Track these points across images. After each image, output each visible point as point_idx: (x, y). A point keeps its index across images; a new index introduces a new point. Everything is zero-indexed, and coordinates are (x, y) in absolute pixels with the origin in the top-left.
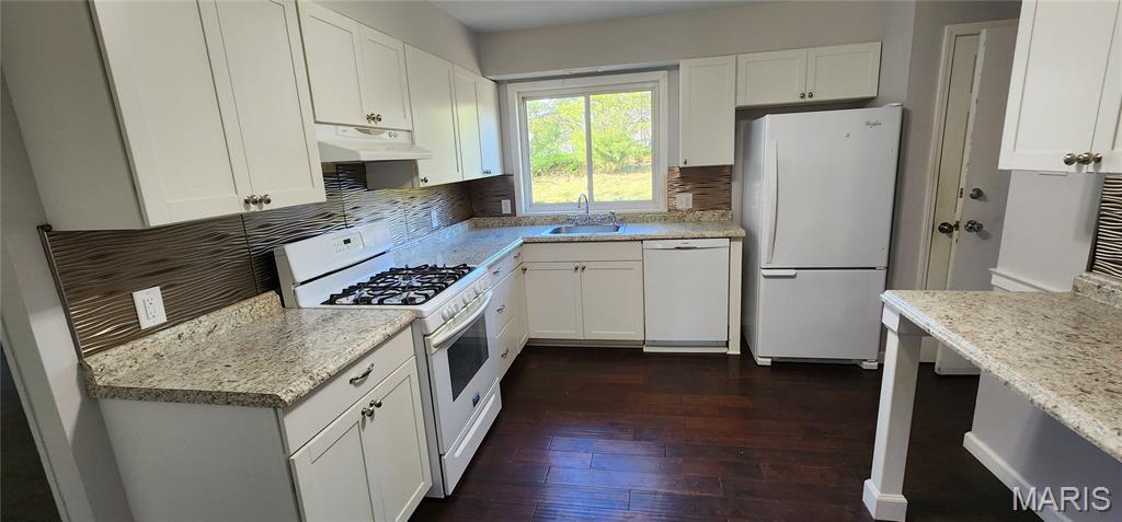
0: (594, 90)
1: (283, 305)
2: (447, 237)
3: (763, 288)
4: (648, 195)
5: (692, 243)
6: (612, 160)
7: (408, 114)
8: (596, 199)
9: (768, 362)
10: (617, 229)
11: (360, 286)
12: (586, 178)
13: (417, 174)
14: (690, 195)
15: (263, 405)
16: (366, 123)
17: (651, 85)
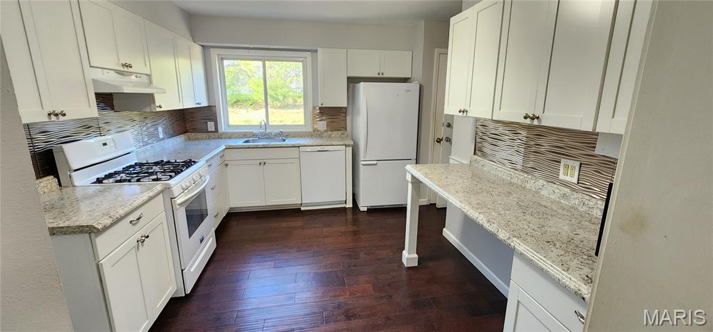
0: (267, 58)
1: (60, 185)
2: (170, 145)
3: (363, 171)
4: (302, 123)
5: (326, 148)
6: (277, 99)
7: (148, 64)
8: (270, 124)
9: (365, 209)
10: (284, 140)
11: (116, 173)
12: (264, 109)
13: (154, 102)
14: (325, 123)
15: (82, 232)
16: (122, 69)
17: (302, 59)
